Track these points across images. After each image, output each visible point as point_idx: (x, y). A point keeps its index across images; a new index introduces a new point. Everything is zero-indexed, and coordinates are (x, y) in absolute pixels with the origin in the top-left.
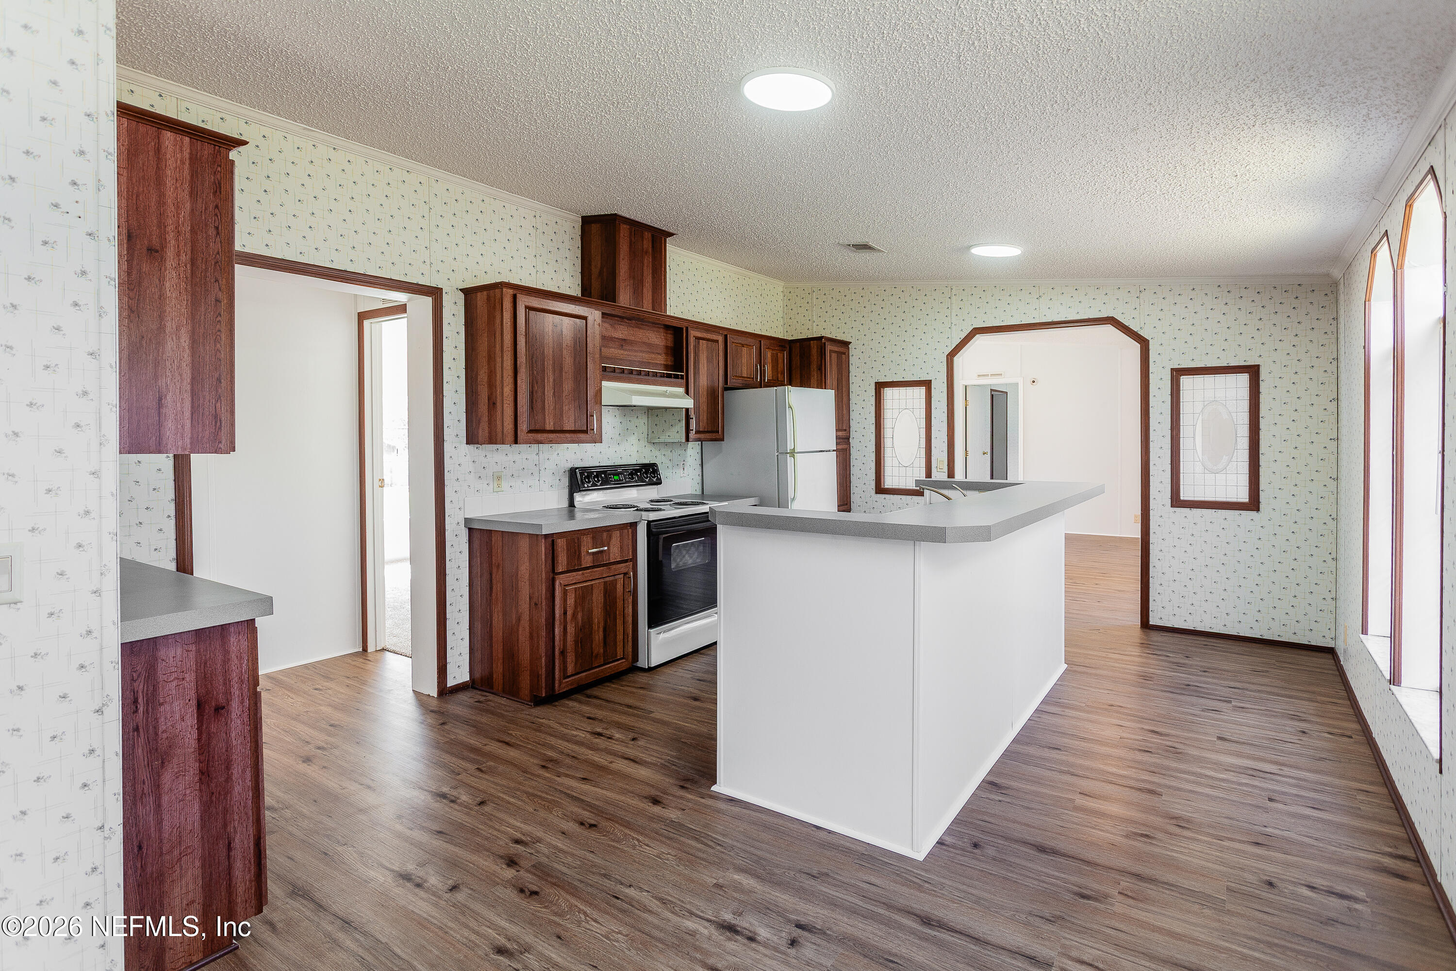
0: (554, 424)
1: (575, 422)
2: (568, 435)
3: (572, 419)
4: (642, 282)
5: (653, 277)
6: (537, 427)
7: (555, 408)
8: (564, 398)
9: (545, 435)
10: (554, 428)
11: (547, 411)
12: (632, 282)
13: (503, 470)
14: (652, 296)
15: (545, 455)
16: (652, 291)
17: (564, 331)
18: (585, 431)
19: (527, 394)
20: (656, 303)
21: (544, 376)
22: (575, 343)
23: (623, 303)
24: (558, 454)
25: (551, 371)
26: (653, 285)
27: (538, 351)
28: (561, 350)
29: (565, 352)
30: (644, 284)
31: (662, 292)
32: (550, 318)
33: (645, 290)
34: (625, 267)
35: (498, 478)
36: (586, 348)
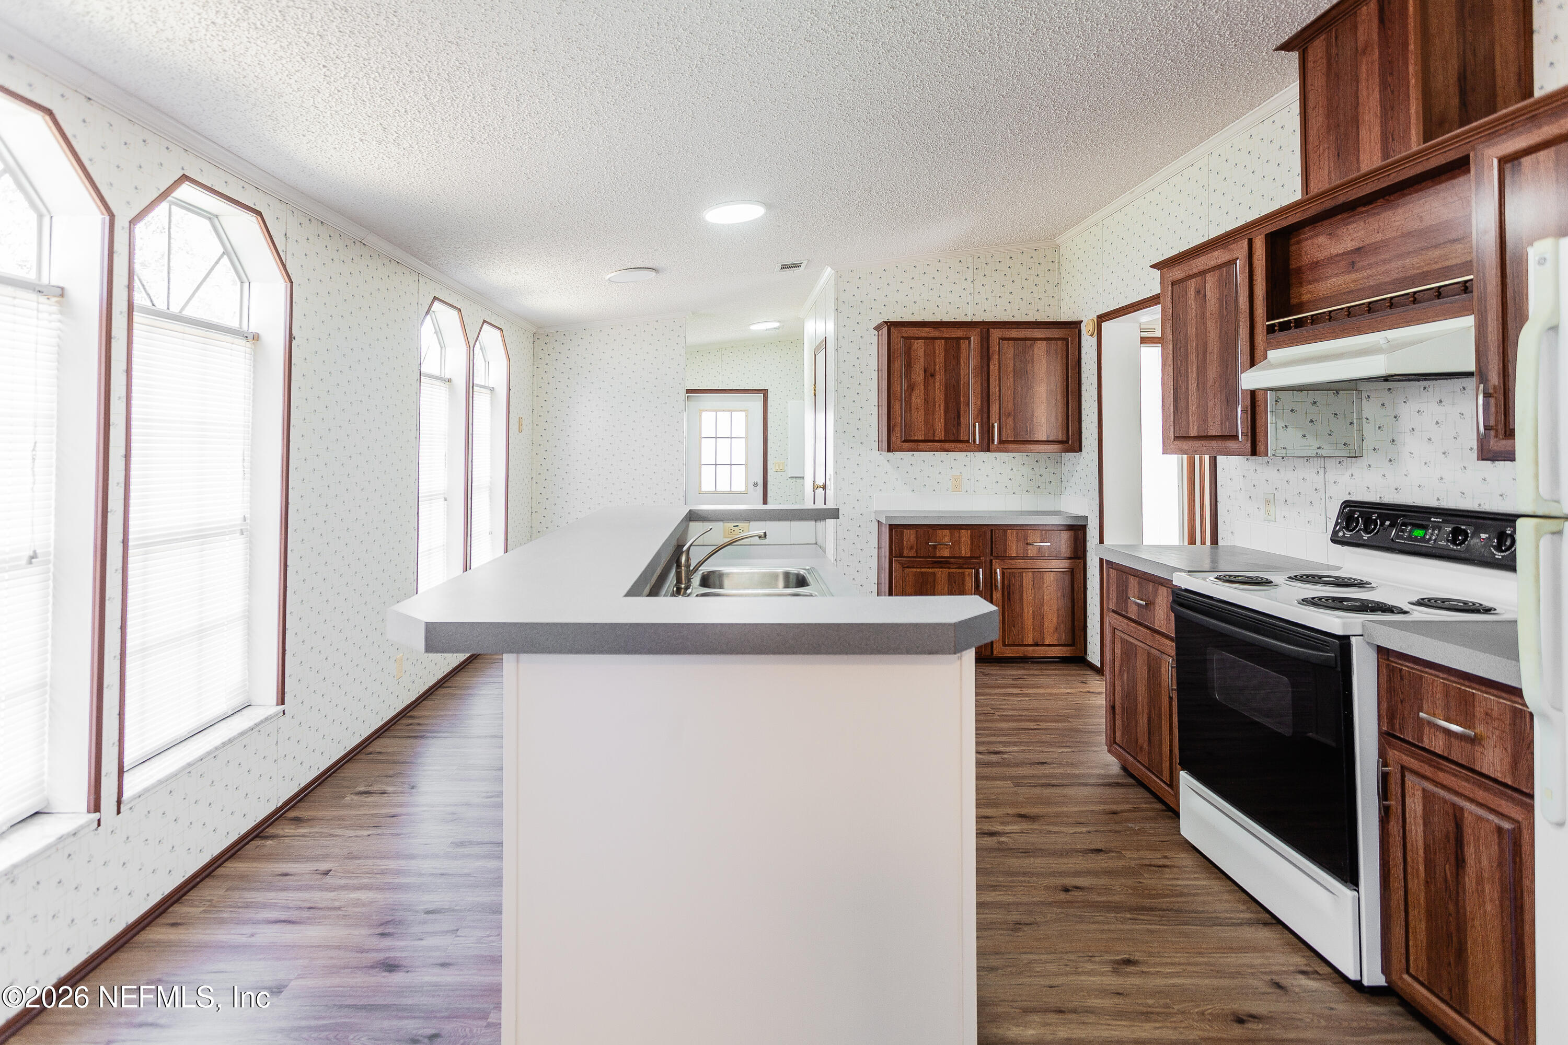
0: (1199, 427)
1: (1221, 424)
2: (1215, 443)
3: (1218, 419)
4: (1355, 122)
6: (1182, 433)
7: (1199, 406)
8: (1208, 388)
10: (1198, 432)
11: (1190, 410)
12: (1333, 137)
13: (1275, 492)
14: (1382, 132)
15: (1331, 476)
16: (1381, 122)
17: (1209, 294)
18: (1235, 437)
19: (1172, 392)
20: (1393, 140)
21: (1187, 364)
22: (1221, 306)
23: (1315, 189)
24: (1352, 475)
25: (1194, 357)
26: (1383, 107)
27: (1181, 334)
28: (1205, 323)
29: (1209, 324)
30: (1361, 121)
31: (1409, 104)
32: (1192, 284)
33: (1363, 133)
34: (1317, 120)
35: (1268, 502)
36: (1237, 306)
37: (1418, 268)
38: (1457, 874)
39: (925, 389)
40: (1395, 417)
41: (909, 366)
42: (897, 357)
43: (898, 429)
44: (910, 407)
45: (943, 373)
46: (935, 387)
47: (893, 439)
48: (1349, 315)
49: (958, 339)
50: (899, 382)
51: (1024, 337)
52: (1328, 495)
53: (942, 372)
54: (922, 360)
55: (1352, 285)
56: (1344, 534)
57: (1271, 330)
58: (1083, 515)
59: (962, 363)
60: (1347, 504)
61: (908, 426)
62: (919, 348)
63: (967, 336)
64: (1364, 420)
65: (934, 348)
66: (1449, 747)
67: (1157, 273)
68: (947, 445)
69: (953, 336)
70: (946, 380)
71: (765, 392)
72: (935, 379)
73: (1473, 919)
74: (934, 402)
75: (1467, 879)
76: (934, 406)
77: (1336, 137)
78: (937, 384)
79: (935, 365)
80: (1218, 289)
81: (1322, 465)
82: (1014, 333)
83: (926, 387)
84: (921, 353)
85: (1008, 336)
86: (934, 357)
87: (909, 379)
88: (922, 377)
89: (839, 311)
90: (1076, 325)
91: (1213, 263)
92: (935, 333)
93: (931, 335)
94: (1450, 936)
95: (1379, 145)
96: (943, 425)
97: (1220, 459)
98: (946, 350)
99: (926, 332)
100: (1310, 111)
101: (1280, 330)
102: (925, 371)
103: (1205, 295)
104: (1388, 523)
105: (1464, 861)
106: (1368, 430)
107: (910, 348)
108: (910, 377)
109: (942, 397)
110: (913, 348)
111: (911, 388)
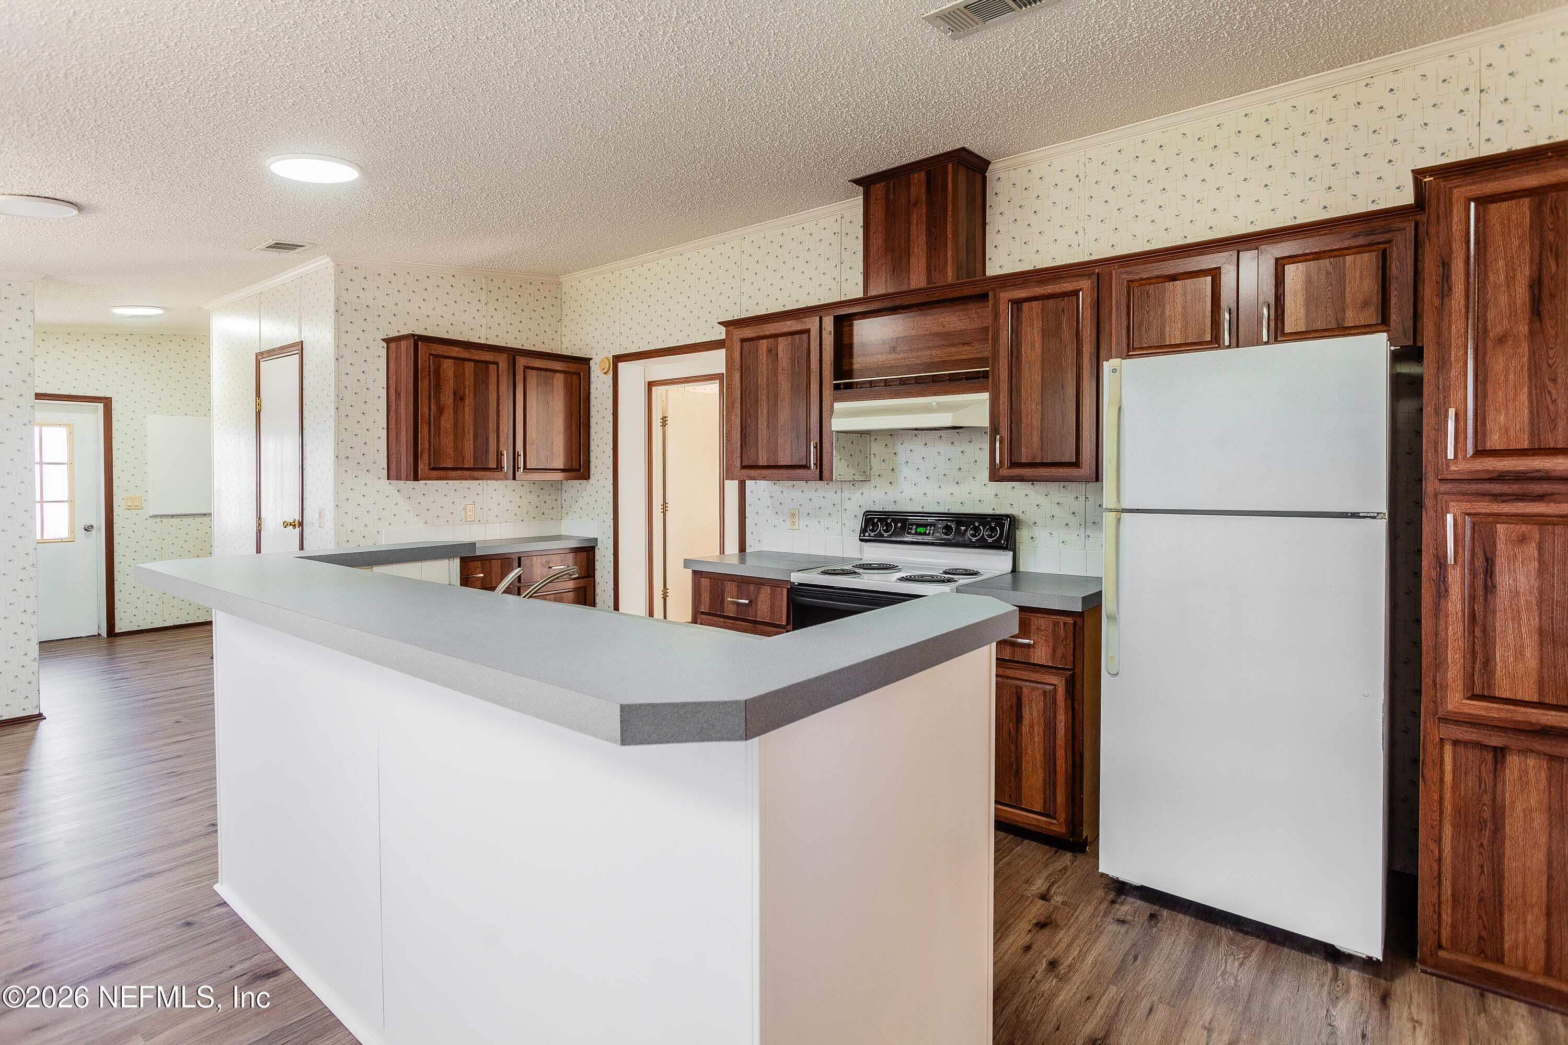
0: (768, 458)
1: (792, 456)
2: (784, 471)
3: (788, 452)
4: (907, 252)
5: (929, 233)
6: (750, 463)
7: (769, 442)
8: (779, 429)
9: (759, 471)
10: (768, 462)
11: (760, 445)
12: (890, 257)
13: (799, 507)
14: (927, 263)
15: (846, 494)
16: (927, 256)
17: (780, 353)
18: (806, 467)
19: (739, 429)
20: (935, 271)
21: (757, 407)
22: (793, 364)
23: (873, 292)
24: (862, 493)
25: (765, 402)
26: (928, 247)
27: (752, 382)
28: (776, 376)
29: (780, 377)
30: (911, 251)
31: (947, 250)
32: (764, 345)
33: (913, 260)
34: (878, 242)
35: (793, 515)
36: (809, 367)
37: (940, 358)
38: (1017, 727)
39: (454, 413)
40: (895, 454)
41: (438, 386)
42: (425, 376)
43: (426, 455)
44: (439, 432)
45: (473, 397)
46: (464, 411)
47: (420, 466)
48: (885, 385)
49: (487, 363)
50: (427, 404)
51: (545, 367)
52: (843, 508)
53: (472, 395)
54: (452, 381)
55: (893, 362)
56: (869, 534)
57: (837, 387)
58: (592, 537)
59: (490, 388)
60: (867, 513)
61: (436, 453)
62: (448, 367)
63: (496, 360)
64: (872, 455)
65: (464, 370)
66: (1013, 653)
67: (723, 329)
68: (476, 474)
69: (482, 359)
70: (475, 404)
71: (107, 402)
72: (465, 403)
73: (1026, 750)
74: (464, 428)
75: (1023, 728)
76: (464, 432)
77: (892, 258)
78: (467, 409)
79: (465, 388)
80: (790, 351)
81: (840, 487)
82: (538, 363)
83: (456, 411)
84: (451, 373)
85: (531, 365)
86: (464, 379)
87: (438, 402)
88: (451, 400)
89: (340, 313)
90: (586, 361)
91: (786, 330)
92: (464, 354)
93: (460, 356)
94: (1011, 765)
95: (925, 271)
96: (472, 452)
97: (749, 483)
98: (475, 373)
99: (455, 352)
100: (871, 233)
101: (844, 388)
102: (454, 394)
103: (777, 355)
104: (899, 525)
105: (1022, 717)
106: (875, 462)
107: (439, 367)
108: (439, 398)
109: (472, 422)
110: (443, 367)
111: (441, 410)
